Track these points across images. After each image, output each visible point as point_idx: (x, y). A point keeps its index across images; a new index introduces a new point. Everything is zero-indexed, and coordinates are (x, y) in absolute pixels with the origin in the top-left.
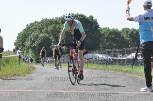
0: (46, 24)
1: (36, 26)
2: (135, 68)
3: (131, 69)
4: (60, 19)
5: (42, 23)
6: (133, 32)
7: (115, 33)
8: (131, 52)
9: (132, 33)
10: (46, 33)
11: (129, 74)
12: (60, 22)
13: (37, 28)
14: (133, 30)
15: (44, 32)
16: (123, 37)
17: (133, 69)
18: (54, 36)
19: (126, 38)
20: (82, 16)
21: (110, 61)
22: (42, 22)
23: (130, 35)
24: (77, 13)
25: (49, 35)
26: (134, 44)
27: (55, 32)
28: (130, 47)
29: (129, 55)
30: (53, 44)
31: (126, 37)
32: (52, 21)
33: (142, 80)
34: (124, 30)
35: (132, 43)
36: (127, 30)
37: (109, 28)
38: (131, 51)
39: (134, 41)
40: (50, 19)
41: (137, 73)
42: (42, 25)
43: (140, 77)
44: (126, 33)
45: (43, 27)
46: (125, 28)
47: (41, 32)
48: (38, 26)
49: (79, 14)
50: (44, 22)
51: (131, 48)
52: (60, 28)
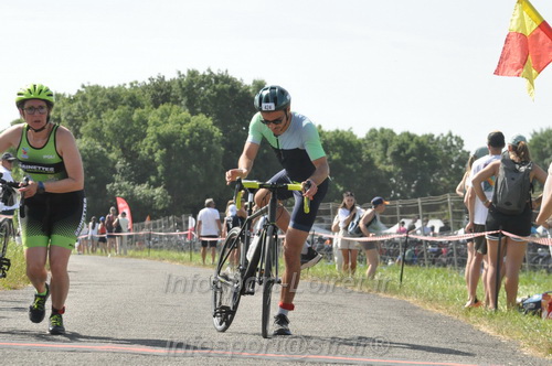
0: (95, 106)
1: (58, 110)
2: (411, 273)
3: (397, 276)
4: (145, 88)
5: (80, 102)
6: (408, 145)
7: (343, 146)
8: (398, 215)
9: (402, 147)
10: (93, 136)
11: (388, 296)
12: (147, 99)
13: (63, 118)
14: (406, 139)
15: (88, 135)
16: (371, 162)
17: (405, 277)
18: (123, 149)
19: (381, 167)
20: (226, 80)
21: (323, 247)
22: (81, 97)
23: (395, 155)
24: (209, 70)
25: (104, 146)
26: (409, 187)
27: (126, 137)
28: (395, 198)
29: (389, 227)
30: (117, 177)
31: (381, 162)
32: (119, 96)
33: (435, 318)
34: (376, 135)
35: (403, 186)
36: (386, 136)
37: (320, 127)
38: (398, 212)
39: (408, 178)
40: (112, 88)
41: (419, 293)
42: (79, 107)
43: (428, 307)
44: (380, 146)
45: (84, 116)
46: (378, 129)
47: (77, 134)
48: (66, 112)
49: (216, 73)
50: (90, 98)
51: (397, 202)
52: (145, 123)
